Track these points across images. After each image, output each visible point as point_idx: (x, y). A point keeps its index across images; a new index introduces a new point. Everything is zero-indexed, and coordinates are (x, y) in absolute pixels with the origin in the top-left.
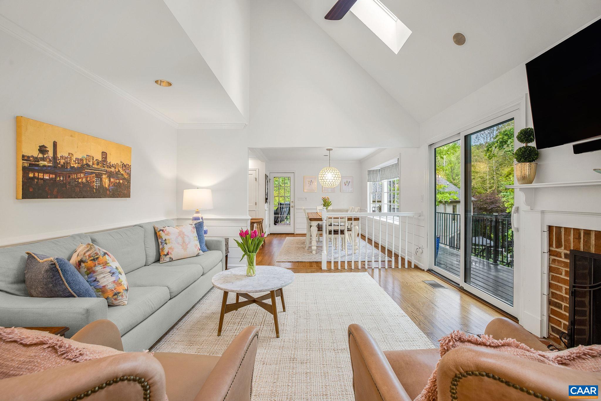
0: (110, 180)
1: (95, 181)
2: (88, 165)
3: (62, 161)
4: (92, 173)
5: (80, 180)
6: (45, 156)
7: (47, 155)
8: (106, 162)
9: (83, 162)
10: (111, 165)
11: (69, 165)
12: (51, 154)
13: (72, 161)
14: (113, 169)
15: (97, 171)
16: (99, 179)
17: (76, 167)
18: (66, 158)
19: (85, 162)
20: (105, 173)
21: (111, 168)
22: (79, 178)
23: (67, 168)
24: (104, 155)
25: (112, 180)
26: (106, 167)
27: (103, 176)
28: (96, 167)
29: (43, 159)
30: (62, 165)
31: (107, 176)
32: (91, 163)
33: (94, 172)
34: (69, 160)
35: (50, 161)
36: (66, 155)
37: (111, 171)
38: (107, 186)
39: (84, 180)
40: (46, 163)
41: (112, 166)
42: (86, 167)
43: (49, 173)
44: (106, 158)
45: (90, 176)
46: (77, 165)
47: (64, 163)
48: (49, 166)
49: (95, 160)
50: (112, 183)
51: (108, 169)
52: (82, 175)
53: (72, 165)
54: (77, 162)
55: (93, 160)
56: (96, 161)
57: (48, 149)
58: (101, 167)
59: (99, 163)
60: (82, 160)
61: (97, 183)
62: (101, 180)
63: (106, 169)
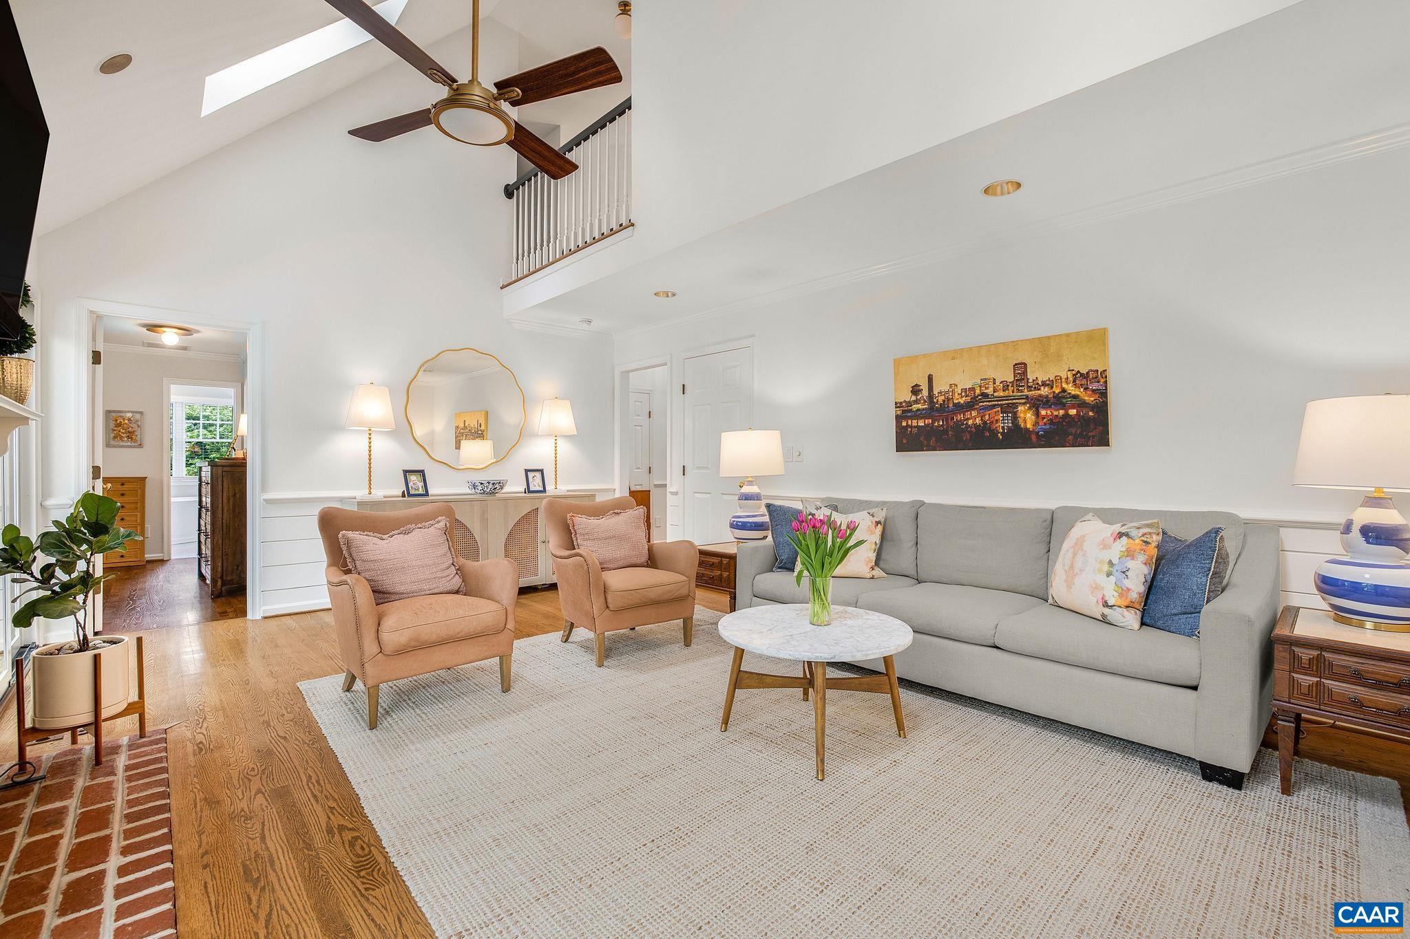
0: (1037, 414)
1: (1001, 419)
2: (985, 395)
3: (941, 399)
4: (994, 406)
5: (970, 422)
6: (919, 397)
7: (921, 395)
8: (1026, 380)
9: (975, 393)
10: (1038, 384)
11: (951, 402)
12: (925, 393)
13: (956, 394)
14: (1044, 391)
15: (1004, 402)
16: (1010, 415)
17: (962, 402)
18: (947, 392)
19: (978, 392)
20: (1023, 401)
21: (1039, 389)
22: (968, 419)
23: (948, 406)
24: (1021, 369)
25: (1043, 412)
26: (1026, 391)
27: (1019, 408)
28: (1002, 394)
29: (916, 402)
30: (941, 404)
31: (1030, 408)
32: (990, 391)
33: (996, 405)
34: (951, 394)
35: (925, 401)
36: (946, 388)
37: (1040, 396)
38: (1029, 426)
39: (978, 421)
40: (919, 406)
41: (1043, 385)
42: (980, 399)
43: (925, 418)
44: (1025, 373)
45: (989, 412)
46: (964, 399)
47: (944, 401)
48: (923, 409)
49: (997, 383)
50: (1043, 418)
51: (1031, 393)
52: (974, 413)
53: (956, 401)
54: (963, 394)
55: (994, 384)
56: (1001, 385)
57: (921, 388)
58: (1013, 392)
59: (1008, 386)
60: (973, 389)
61: (1004, 423)
62: (1015, 417)
63: (1026, 392)
